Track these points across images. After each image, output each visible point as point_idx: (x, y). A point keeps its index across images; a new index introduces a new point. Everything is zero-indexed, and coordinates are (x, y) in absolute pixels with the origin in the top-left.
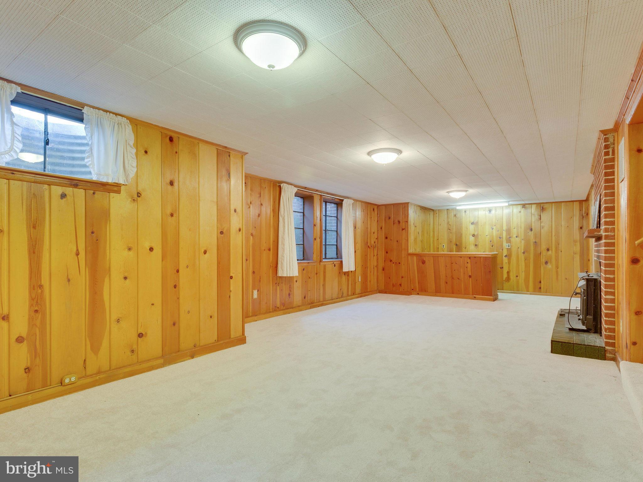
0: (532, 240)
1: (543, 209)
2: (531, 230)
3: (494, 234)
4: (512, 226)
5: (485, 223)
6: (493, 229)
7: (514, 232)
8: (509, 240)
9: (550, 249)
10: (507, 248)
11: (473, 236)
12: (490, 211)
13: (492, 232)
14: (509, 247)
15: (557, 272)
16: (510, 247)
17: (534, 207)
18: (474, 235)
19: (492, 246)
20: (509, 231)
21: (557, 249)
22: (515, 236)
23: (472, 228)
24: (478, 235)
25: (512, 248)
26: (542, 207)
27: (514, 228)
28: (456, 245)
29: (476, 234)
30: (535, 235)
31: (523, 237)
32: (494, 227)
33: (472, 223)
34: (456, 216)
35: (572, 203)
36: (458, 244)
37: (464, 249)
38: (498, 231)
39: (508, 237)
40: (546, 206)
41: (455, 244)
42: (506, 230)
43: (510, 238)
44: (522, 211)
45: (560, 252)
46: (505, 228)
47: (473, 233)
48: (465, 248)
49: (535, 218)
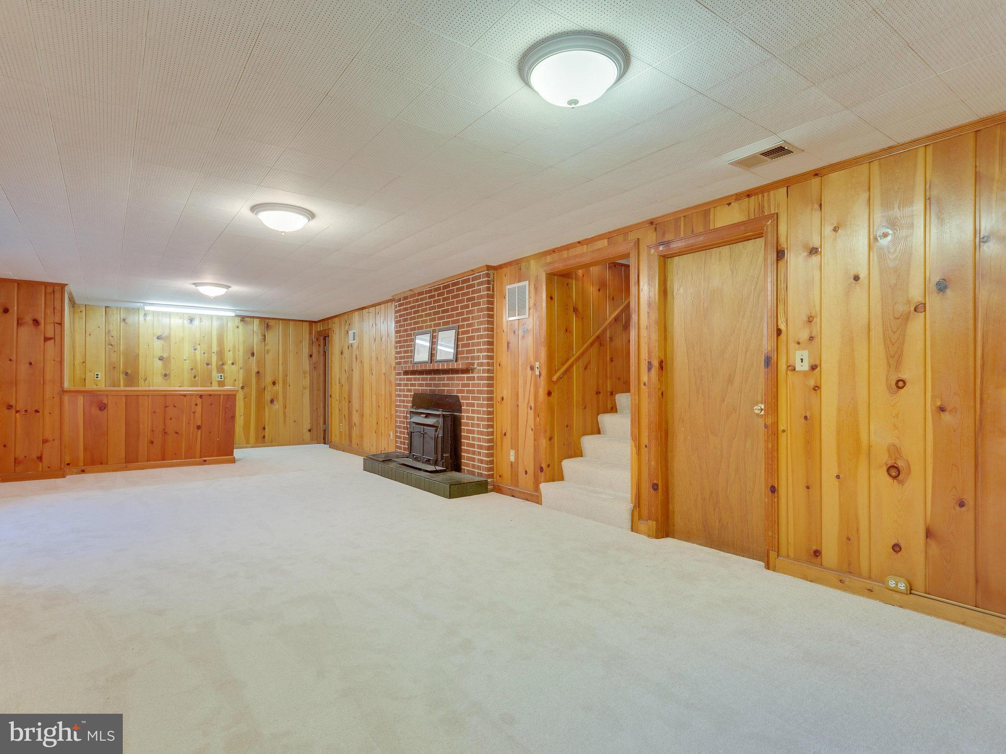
0: (255, 369)
1: (268, 326)
2: (253, 354)
3: (198, 358)
4: (226, 348)
5: (183, 338)
6: (195, 349)
7: (229, 357)
8: (221, 368)
9: (277, 382)
10: (219, 381)
11: (159, 359)
12: (191, 320)
13: (195, 355)
14: (221, 378)
15: (284, 413)
16: (223, 379)
17: (256, 322)
18: (161, 359)
19: (195, 377)
20: (221, 354)
21: (285, 382)
22: (230, 362)
23: (158, 344)
24: (169, 358)
25: (226, 380)
26: (267, 324)
27: (229, 351)
28: (127, 374)
29: (165, 355)
30: (258, 362)
31: (241, 365)
32: (198, 347)
33: (158, 338)
34: (127, 321)
35: (301, 323)
36: (129, 372)
37: (141, 381)
38: (204, 353)
39: (221, 363)
40: (271, 323)
41: (123, 373)
42: (217, 352)
43: (223, 364)
44: (241, 327)
45: (288, 386)
46: (215, 349)
47: (160, 355)
48: (145, 380)
49: (257, 339)
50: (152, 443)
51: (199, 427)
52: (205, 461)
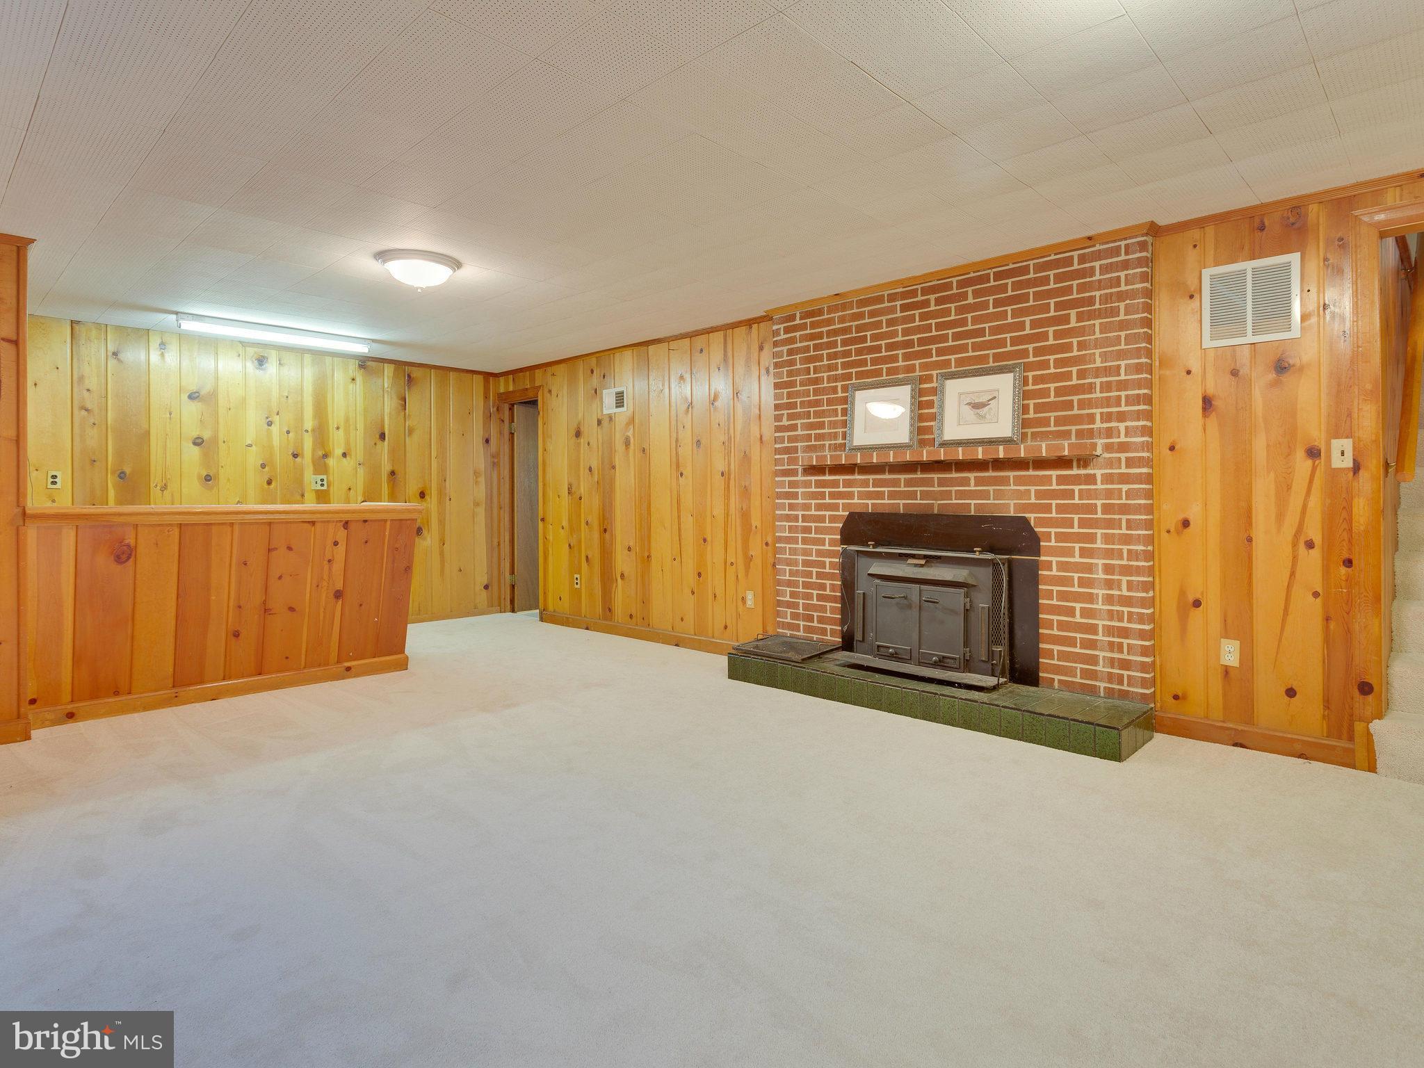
0: (386, 468)
1: (410, 380)
2: (382, 436)
3: (276, 441)
4: (330, 422)
5: (244, 399)
6: (270, 424)
7: (337, 443)
8: (321, 464)
9: (427, 492)
10: (317, 491)
11: (195, 444)
12: (261, 361)
13: (269, 434)
14: (322, 485)
15: (442, 554)
16: (325, 488)
17: (389, 370)
18: (198, 442)
19: (269, 483)
20: (321, 433)
21: (441, 493)
22: (339, 452)
23: (191, 410)
24: (215, 439)
25: (331, 488)
26: (409, 376)
27: (338, 428)
28: (122, 475)
29: (206, 435)
30: (393, 451)
31: (360, 457)
32: (276, 419)
33: (192, 397)
34: (121, 356)
35: (469, 375)
36: (128, 471)
37: (155, 492)
38: (288, 432)
39: (320, 453)
40: (416, 373)
41: (113, 473)
42: (313, 430)
43: (325, 456)
44: (359, 379)
45: (448, 500)
46: (309, 424)
47: (195, 434)
48: (164, 488)
49: (389, 405)
50: (236, 635)
51: (338, 595)
52: (348, 669)
